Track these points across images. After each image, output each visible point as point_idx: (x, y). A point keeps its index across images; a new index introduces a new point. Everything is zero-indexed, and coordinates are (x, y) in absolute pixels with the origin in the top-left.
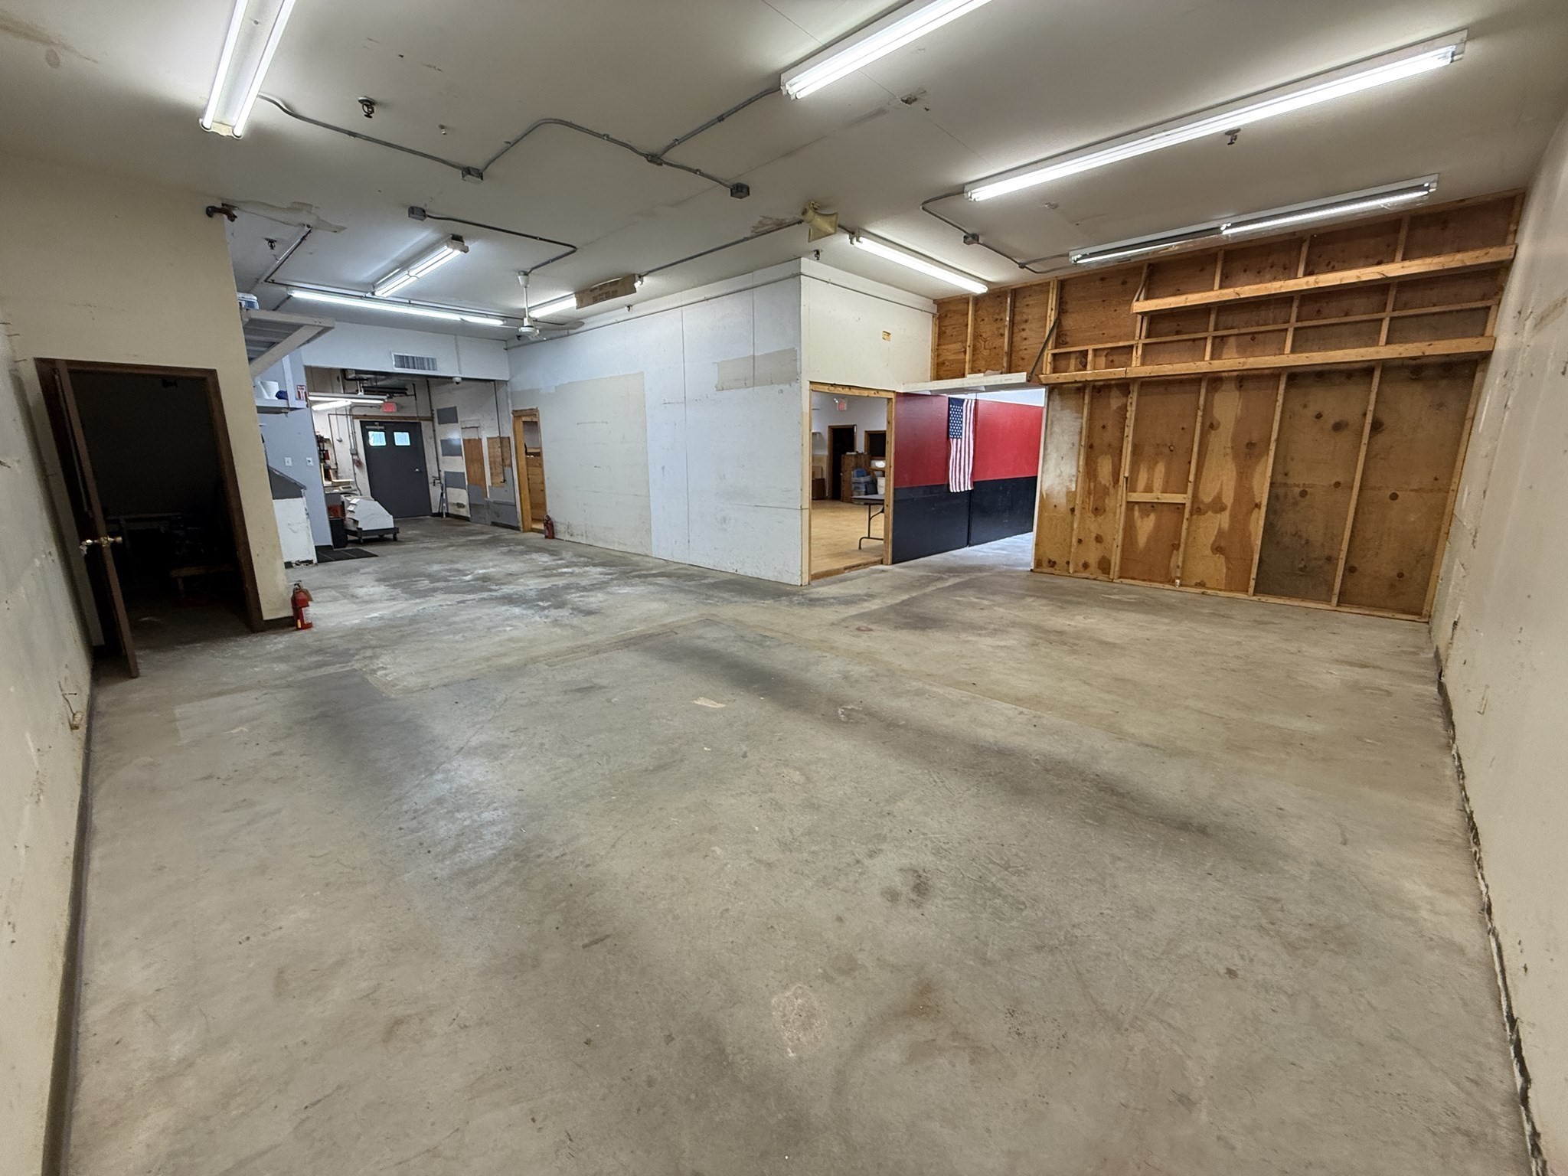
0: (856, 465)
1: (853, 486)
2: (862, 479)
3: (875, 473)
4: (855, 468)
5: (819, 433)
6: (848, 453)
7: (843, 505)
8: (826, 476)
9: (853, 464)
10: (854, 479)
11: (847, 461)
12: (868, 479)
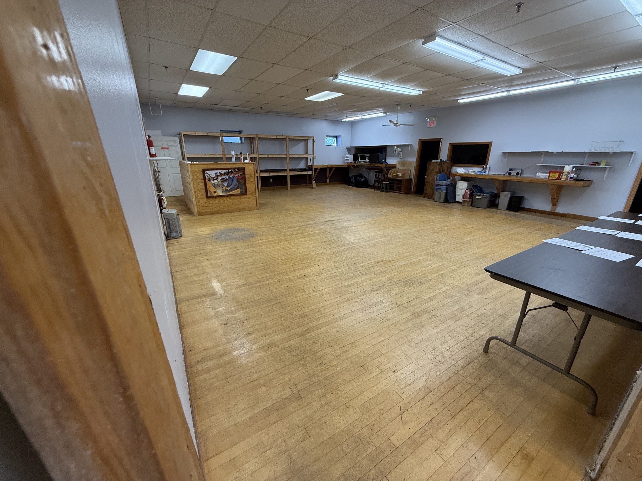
0: (440, 170)
1: (436, 188)
2: (444, 183)
3: (456, 177)
4: (437, 173)
5: (411, 145)
6: (434, 161)
7: (425, 202)
8: (413, 176)
9: (437, 170)
10: (437, 182)
11: (432, 167)
12: (448, 182)
